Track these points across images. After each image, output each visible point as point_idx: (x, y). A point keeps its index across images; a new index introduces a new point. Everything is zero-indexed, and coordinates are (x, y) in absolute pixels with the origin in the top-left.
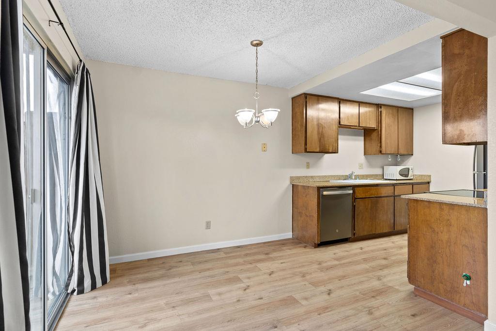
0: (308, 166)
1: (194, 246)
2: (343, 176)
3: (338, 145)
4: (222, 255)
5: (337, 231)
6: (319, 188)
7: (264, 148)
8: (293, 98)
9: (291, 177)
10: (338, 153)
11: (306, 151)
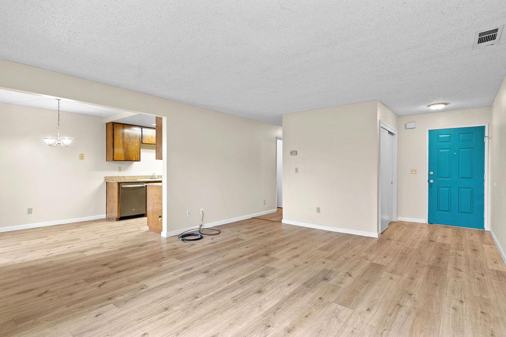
0: (120, 169)
1: (20, 226)
2: (149, 176)
3: (140, 156)
4: (41, 229)
5: (134, 210)
6: (119, 183)
7: (82, 157)
8: (107, 124)
9: (105, 177)
10: (140, 161)
11: (114, 160)
